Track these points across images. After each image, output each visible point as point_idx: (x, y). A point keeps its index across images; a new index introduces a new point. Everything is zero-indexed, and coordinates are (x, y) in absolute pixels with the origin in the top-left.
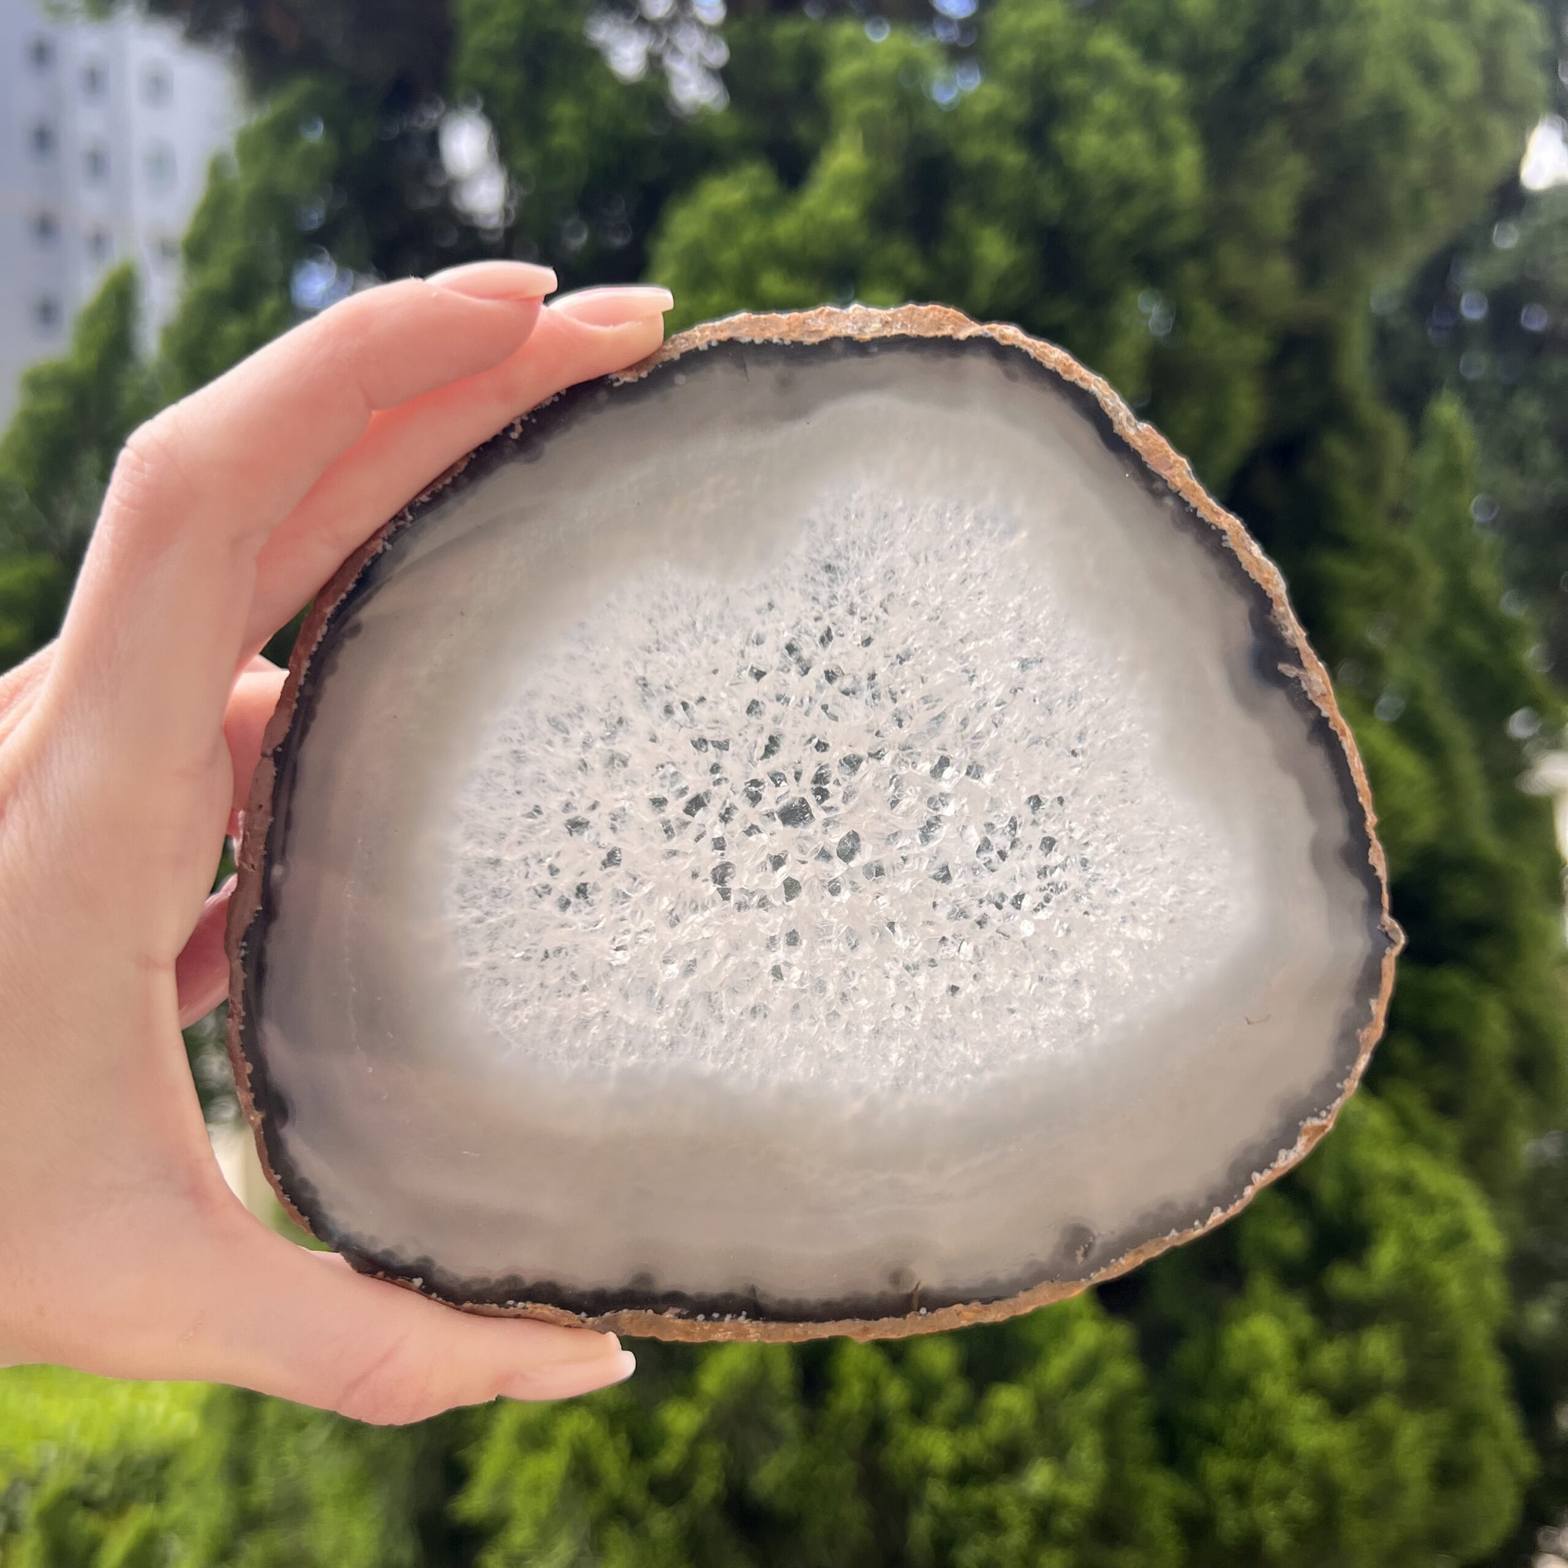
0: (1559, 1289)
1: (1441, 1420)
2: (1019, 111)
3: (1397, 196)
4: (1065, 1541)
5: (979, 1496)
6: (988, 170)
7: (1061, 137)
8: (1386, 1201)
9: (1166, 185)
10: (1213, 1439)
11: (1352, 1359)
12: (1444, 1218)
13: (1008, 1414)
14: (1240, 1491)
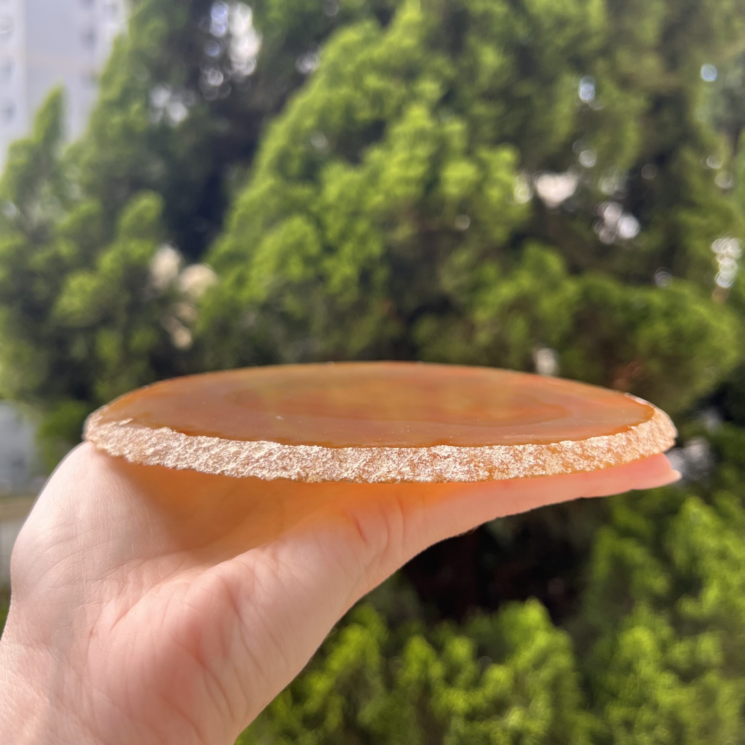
3: (717, 21)
5: (481, 727)
6: (487, 16)
8: (712, 564)
9: (584, 19)
10: (614, 695)
11: (693, 652)
13: (498, 682)
14: (628, 725)
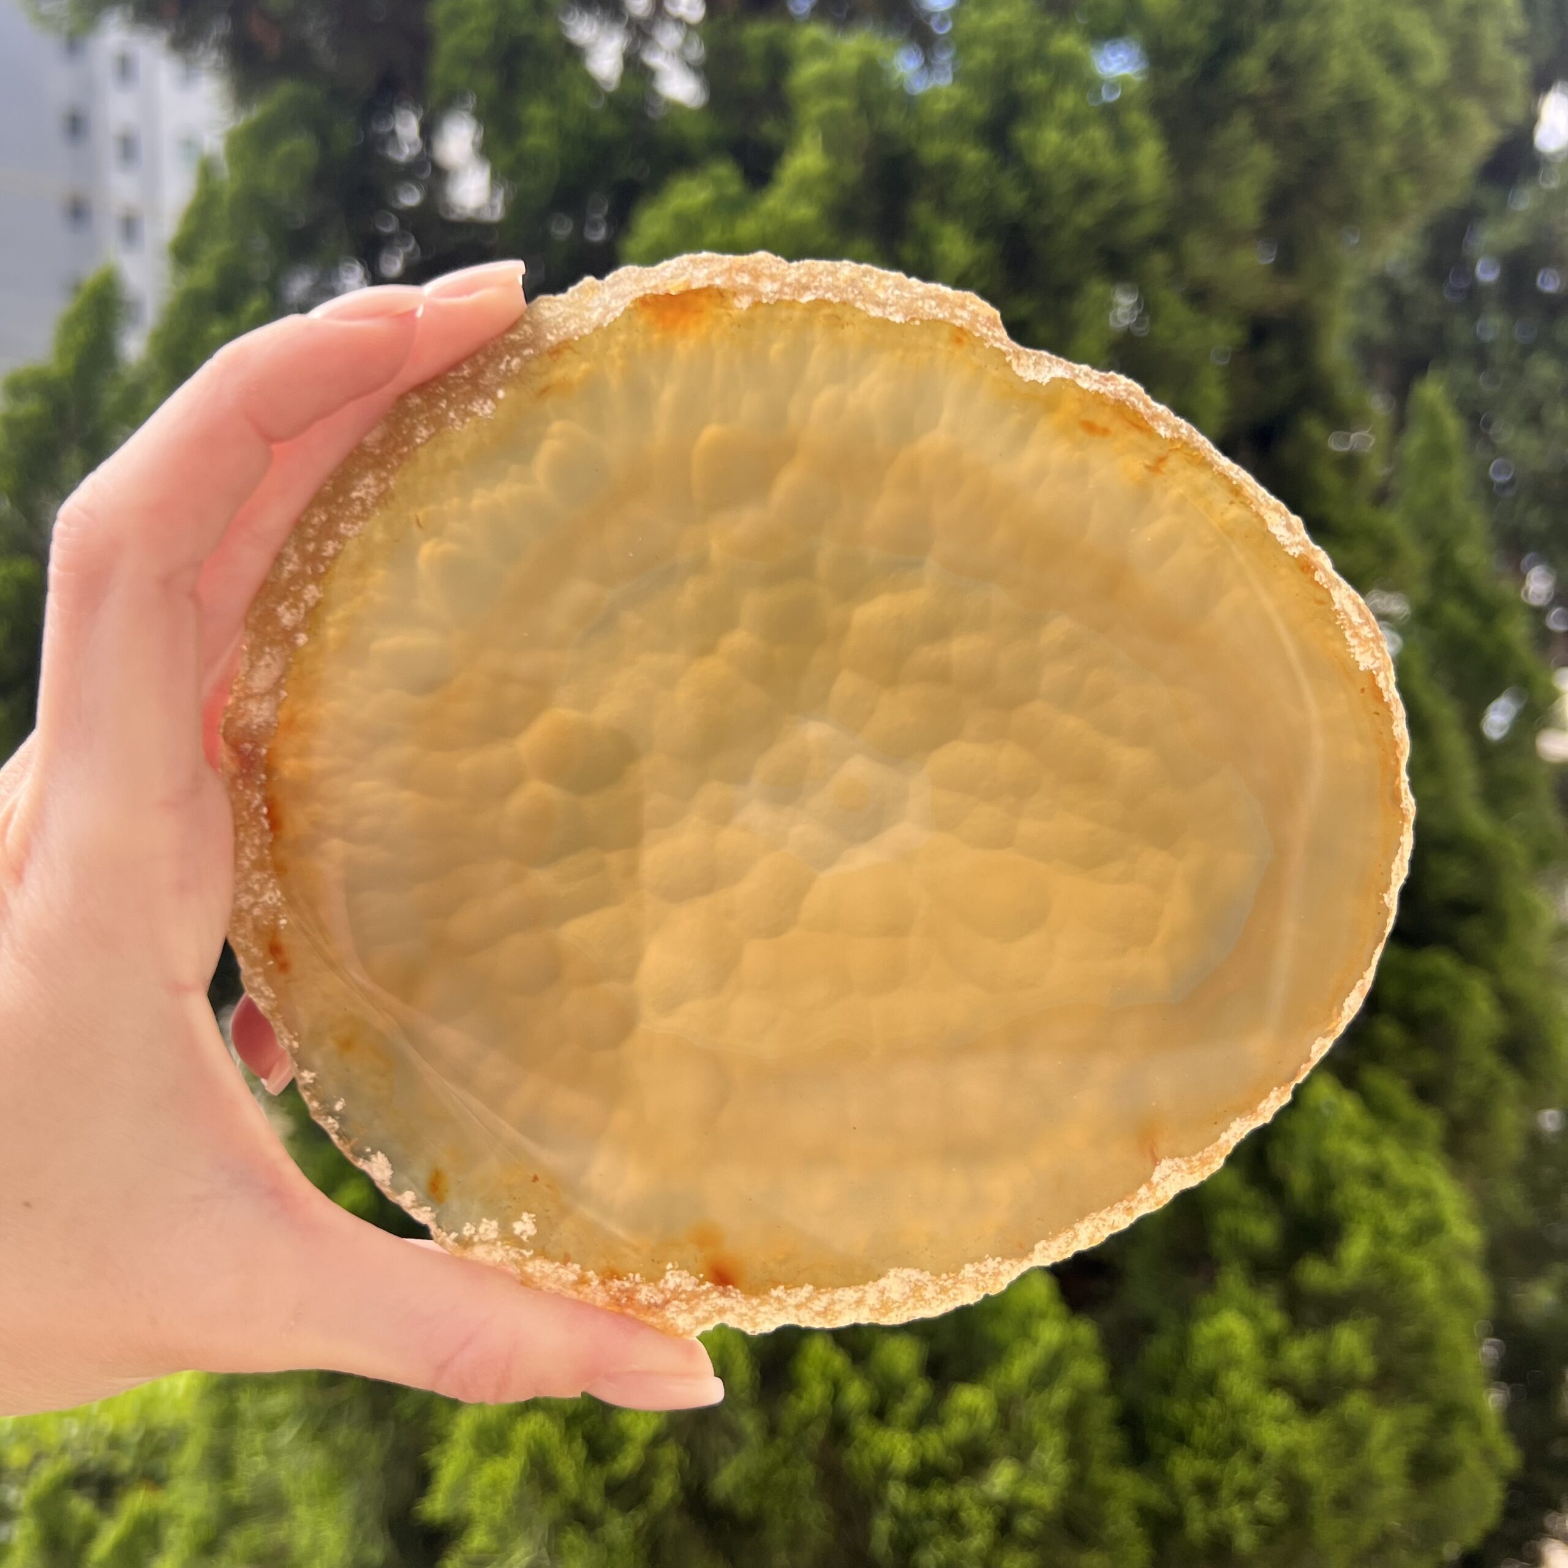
0: (1559, 1270)
1: (1418, 1414)
2: (979, 110)
3: (1368, 183)
4: (1030, 1543)
5: (940, 1499)
6: (950, 168)
7: (1022, 134)
8: (1357, 1192)
9: (1129, 177)
10: (1181, 1438)
11: (1322, 1358)
12: (1417, 1209)
13: (971, 1415)
14: (1207, 1489)
